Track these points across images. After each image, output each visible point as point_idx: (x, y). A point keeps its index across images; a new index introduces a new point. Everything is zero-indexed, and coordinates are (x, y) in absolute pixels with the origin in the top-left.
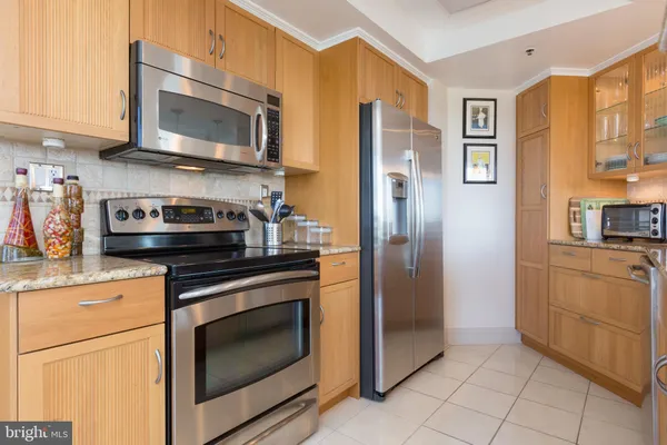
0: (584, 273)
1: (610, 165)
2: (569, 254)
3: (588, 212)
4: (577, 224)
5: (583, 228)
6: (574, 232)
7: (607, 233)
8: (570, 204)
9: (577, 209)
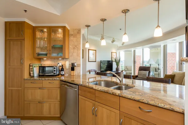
0: (40, 88)
1: (39, 54)
2: (33, 83)
3: (34, 68)
4: (32, 72)
5: (33, 73)
6: (31, 75)
7: (41, 74)
8: (30, 66)
9: (32, 67)
